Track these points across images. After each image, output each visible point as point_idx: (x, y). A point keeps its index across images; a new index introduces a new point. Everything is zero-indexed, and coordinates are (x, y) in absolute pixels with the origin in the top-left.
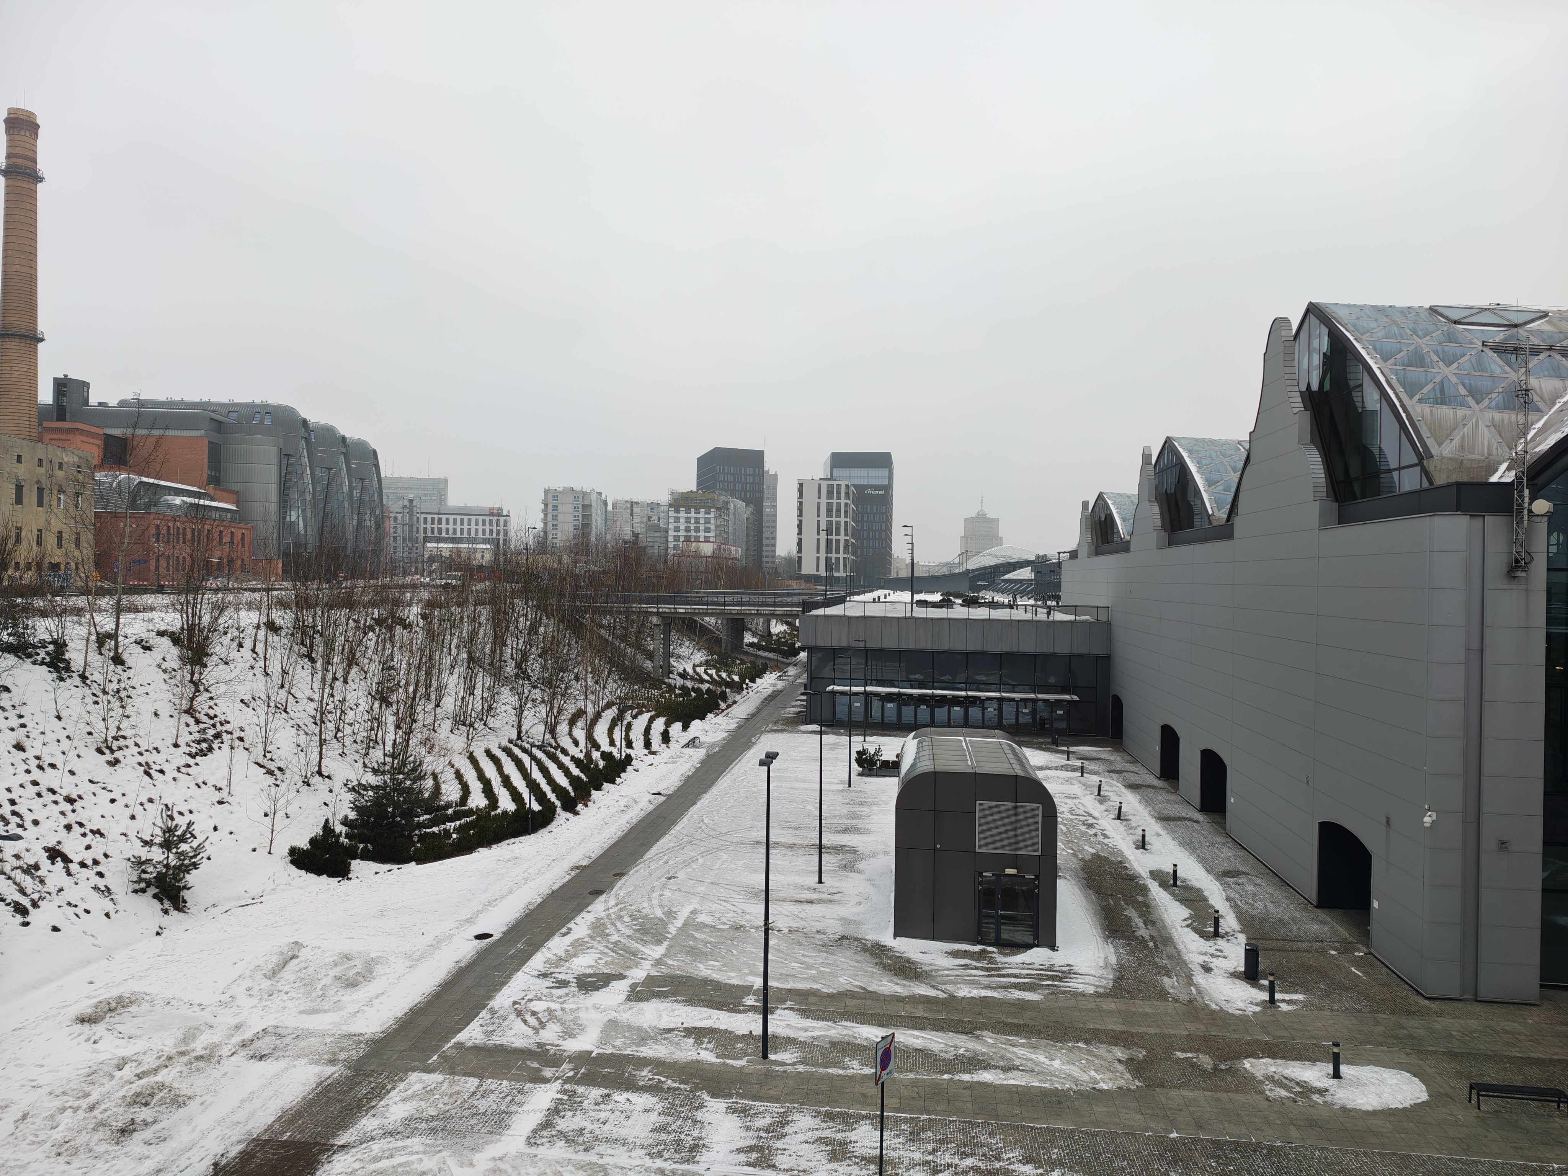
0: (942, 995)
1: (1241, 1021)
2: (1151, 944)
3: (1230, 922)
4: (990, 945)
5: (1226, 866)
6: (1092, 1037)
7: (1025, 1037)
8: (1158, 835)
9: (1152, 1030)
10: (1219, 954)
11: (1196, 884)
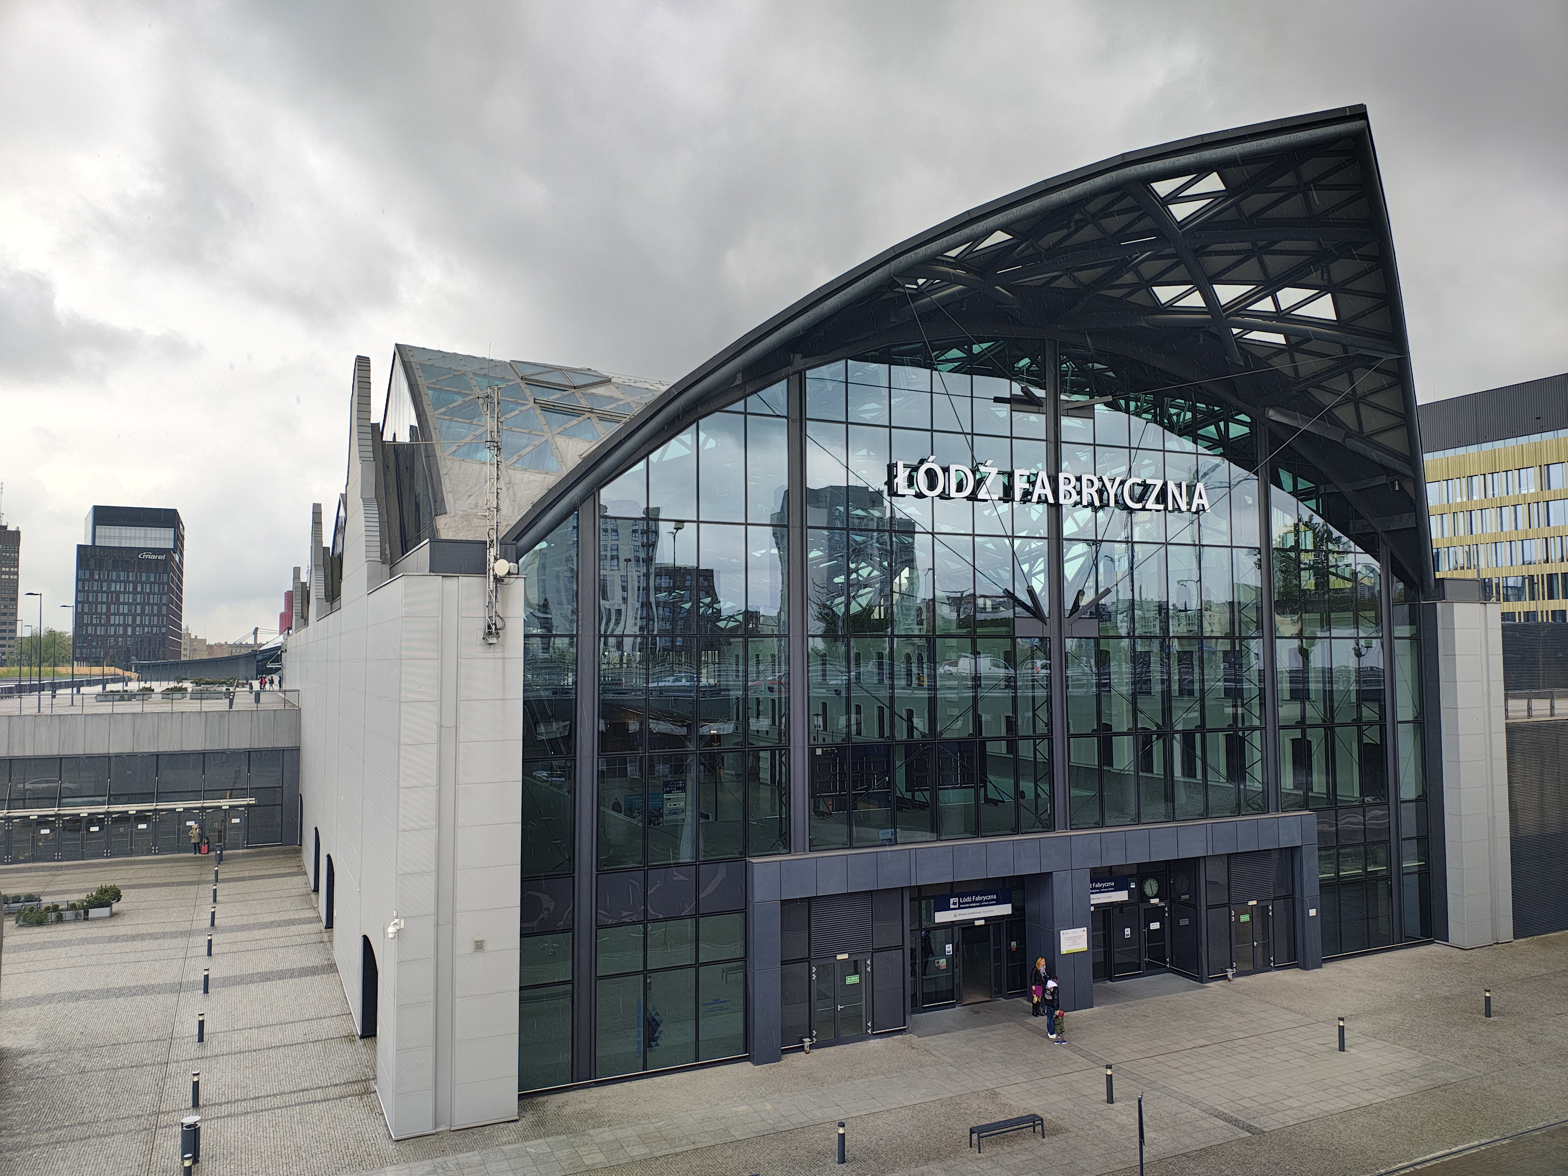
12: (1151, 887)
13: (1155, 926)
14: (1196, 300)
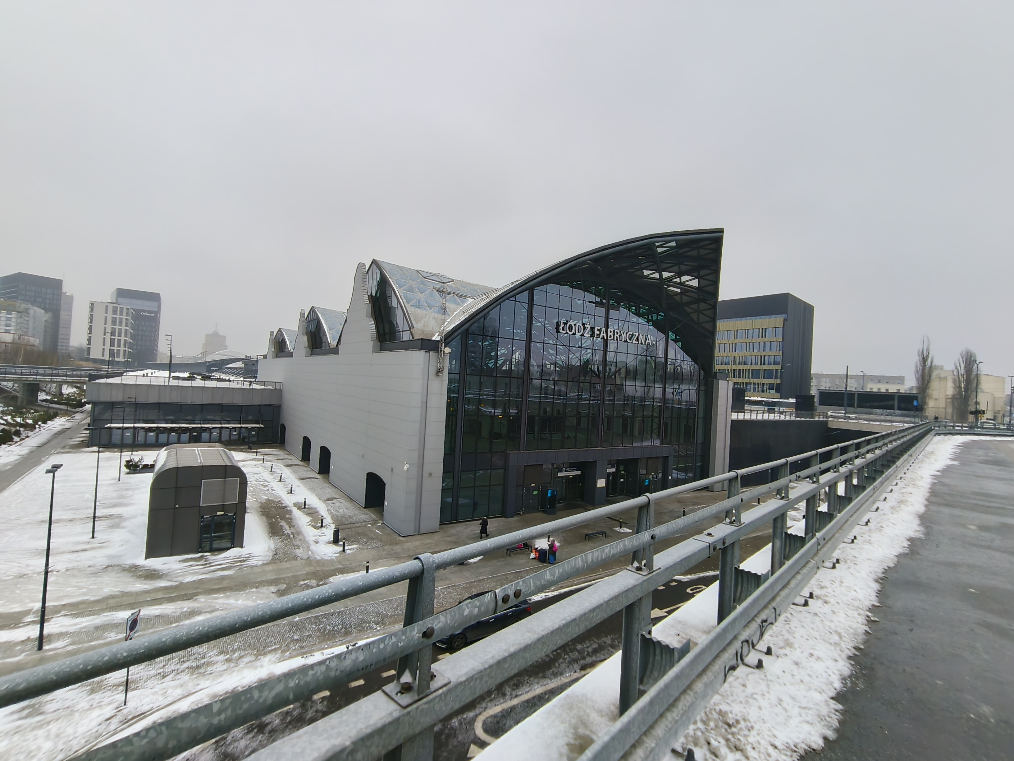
0: (174, 584)
1: (331, 562)
2: (292, 536)
3: (328, 520)
4: (206, 552)
5: (329, 496)
6: (259, 584)
7: (223, 593)
8: (299, 486)
9: (289, 575)
10: (323, 535)
11: (314, 506)
12: (621, 468)
13: (622, 480)
14: (657, 275)
